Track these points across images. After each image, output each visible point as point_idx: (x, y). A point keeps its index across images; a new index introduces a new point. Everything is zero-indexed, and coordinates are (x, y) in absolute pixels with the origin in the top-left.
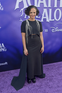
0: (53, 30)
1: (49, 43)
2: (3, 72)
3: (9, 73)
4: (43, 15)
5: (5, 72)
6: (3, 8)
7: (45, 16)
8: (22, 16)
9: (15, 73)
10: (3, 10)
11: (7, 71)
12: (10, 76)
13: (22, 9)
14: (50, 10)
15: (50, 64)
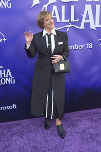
1: (95, 69)
2: (9, 123)
4: (84, 16)
5: (12, 123)
6: (10, 4)
10: (10, 7)
11: (16, 122)
13: (46, 6)
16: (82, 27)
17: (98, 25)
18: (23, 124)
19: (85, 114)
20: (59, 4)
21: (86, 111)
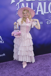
0: (48, 22)
1: (44, 34)
2: (1, 63)
3: (7, 64)
4: (38, 8)
5: (3, 63)
7: (40, 9)
8: (18, 9)
9: (12, 63)
11: (5, 62)
12: (8, 67)
13: (18, 3)
14: (45, 3)
15: (45, 55)
16: (37, 14)
17: (45, 13)
18: (9, 63)
19: (40, 57)
20: (25, 2)
21: (41, 56)
